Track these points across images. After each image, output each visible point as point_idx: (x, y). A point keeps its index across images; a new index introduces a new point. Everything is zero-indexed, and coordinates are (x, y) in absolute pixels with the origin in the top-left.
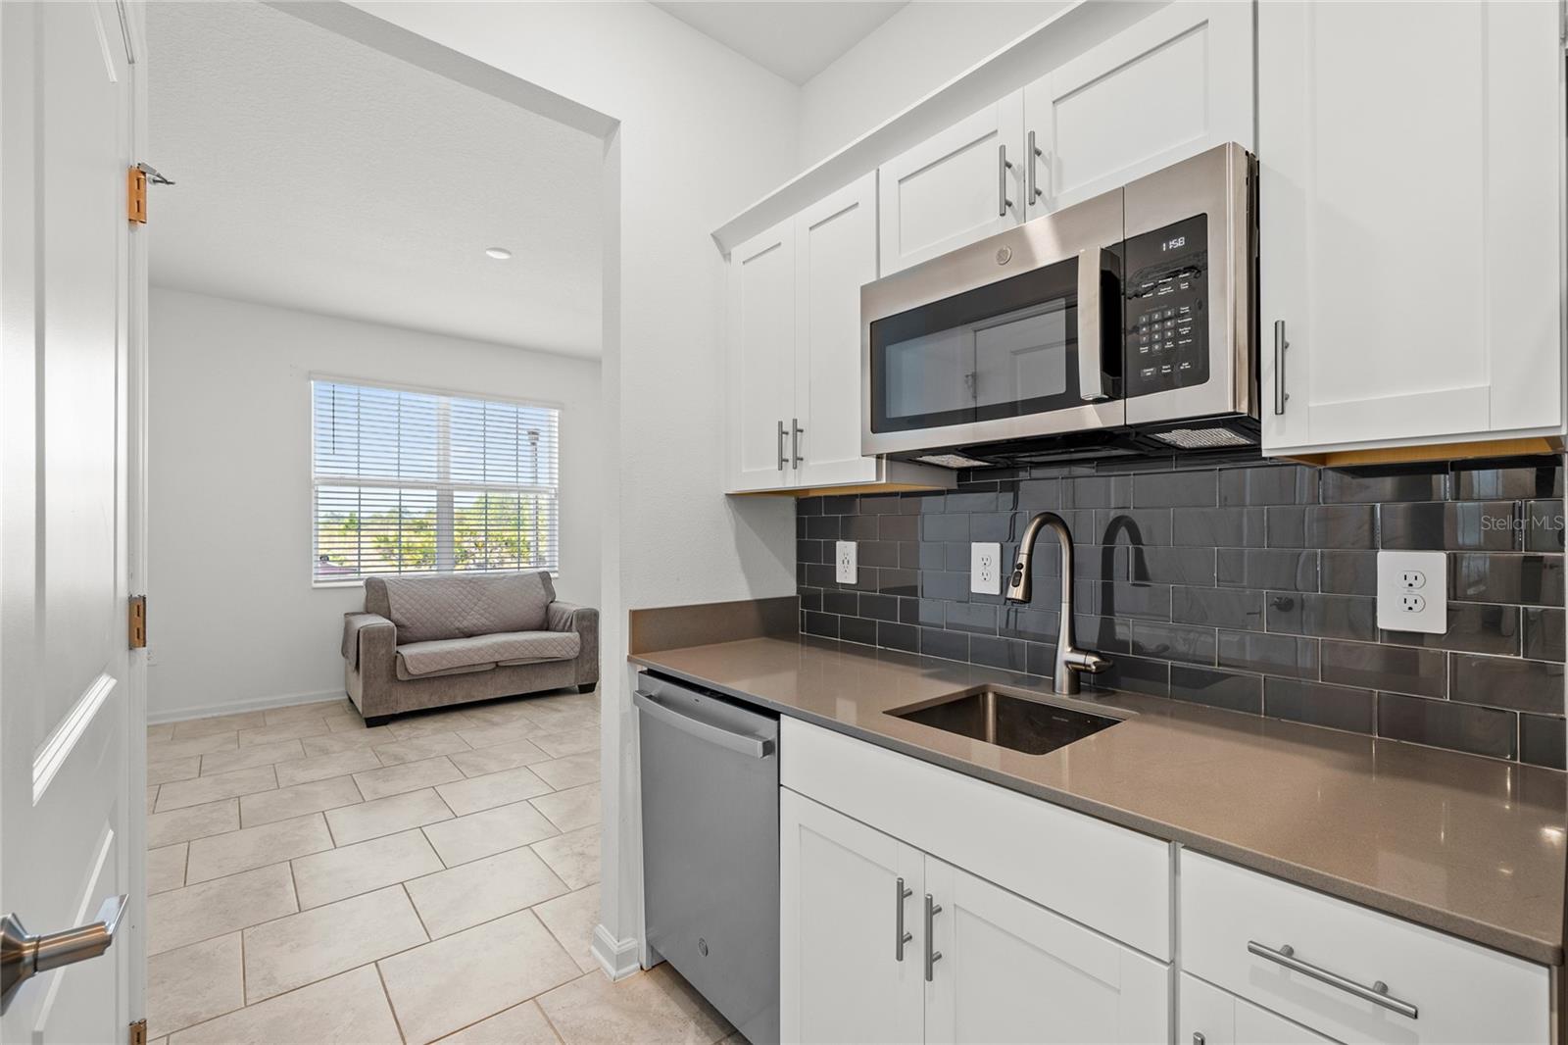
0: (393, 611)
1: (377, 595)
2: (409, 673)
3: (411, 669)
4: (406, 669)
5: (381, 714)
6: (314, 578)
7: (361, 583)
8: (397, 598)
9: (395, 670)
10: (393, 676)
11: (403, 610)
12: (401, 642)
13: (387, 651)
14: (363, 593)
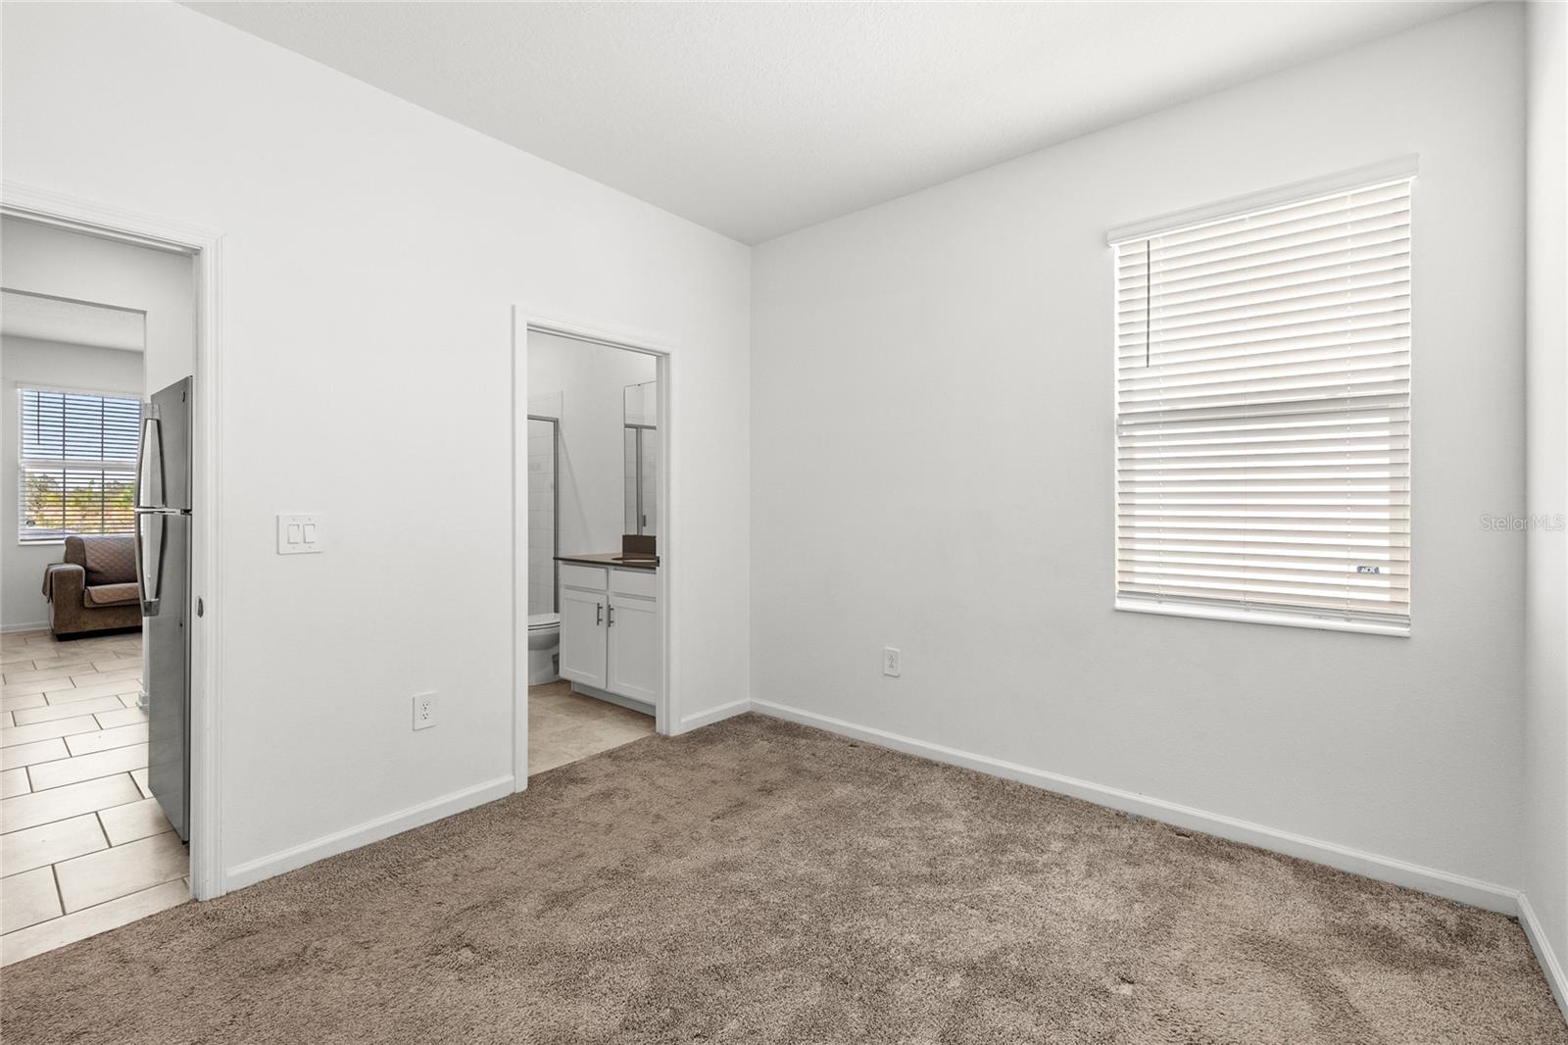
0: (88, 561)
1: (75, 549)
2: (94, 603)
3: (96, 600)
4: (92, 600)
5: (70, 631)
6: (21, 538)
7: (63, 542)
8: (92, 551)
9: (83, 601)
10: (82, 604)
11: (98, 561)
12: (90, 583)
13: (76, 588)
14: (65, 548)
